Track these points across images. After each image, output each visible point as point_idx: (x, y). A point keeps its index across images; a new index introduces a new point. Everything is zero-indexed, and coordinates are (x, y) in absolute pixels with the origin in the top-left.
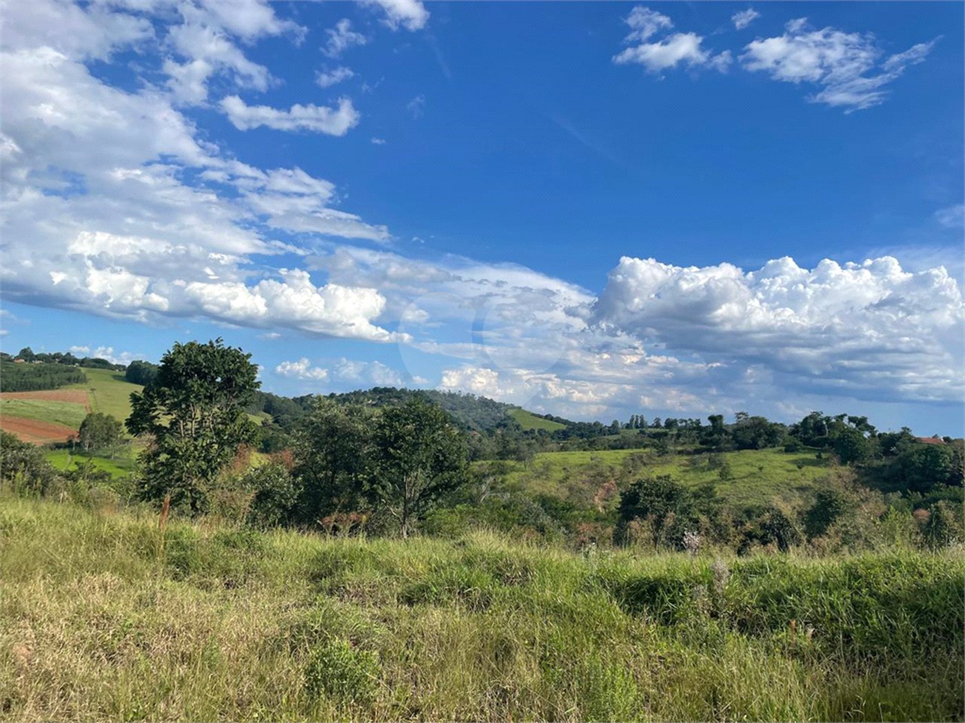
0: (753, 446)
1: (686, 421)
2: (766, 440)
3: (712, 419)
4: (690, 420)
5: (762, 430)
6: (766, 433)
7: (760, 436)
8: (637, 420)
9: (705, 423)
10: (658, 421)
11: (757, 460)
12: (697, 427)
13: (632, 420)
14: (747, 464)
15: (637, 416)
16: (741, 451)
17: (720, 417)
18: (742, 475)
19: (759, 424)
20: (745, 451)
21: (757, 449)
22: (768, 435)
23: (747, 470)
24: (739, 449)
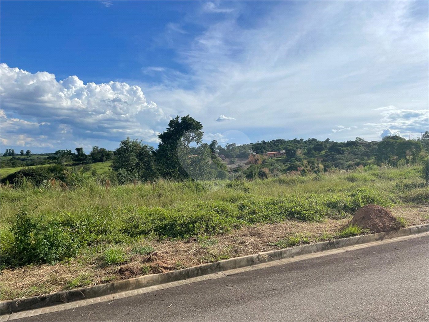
0: (101, 161)
1: (64, 151)
2: (106, 158)
3: (78, 150)
4: (66, 150)
5: (104, 154)
6: (106, 155)
7: (103, 156)
8: (10, 151)
9: (74, 152)
10: (22, 152)
11: (105, 167)
12: (69, 153)
13: (7, 151)
14: (101, 168)
15: (10, 150)
16: (96, 163)
17: (82, 148)
18: (101, 173)
19: (103, 151)
20: (98, 163)
21: (102, 162)
22: (107, 156)
23: (102, 171)
24: (94, 162)
